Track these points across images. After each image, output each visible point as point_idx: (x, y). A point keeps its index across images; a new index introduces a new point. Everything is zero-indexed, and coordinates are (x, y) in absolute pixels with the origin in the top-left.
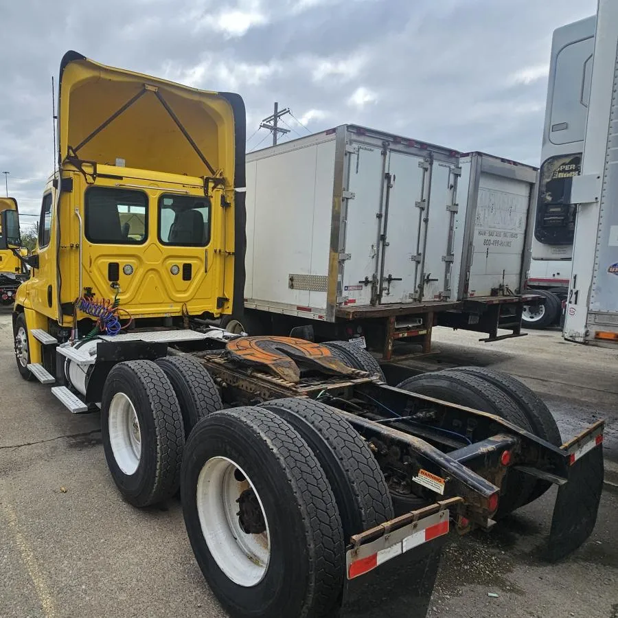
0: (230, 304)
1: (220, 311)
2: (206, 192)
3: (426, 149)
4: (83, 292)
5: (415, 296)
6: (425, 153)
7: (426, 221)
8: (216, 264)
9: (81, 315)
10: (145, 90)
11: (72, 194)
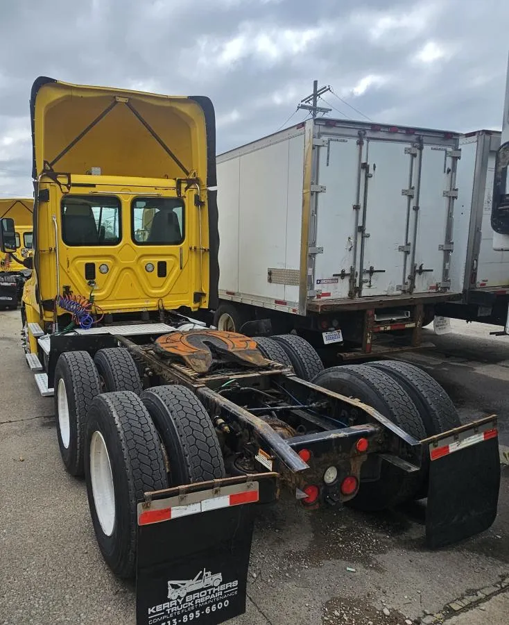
0: (207, 299)
1: (198, 305)
2: (179, 192)
3: (413, 134)
4: (61, 291)
5: (405, 287)
6: (413, 138)
7: (416, 209)
8: (192, 262)
9: (60, 312)
10: (116, 102)
11: (49, 204)
